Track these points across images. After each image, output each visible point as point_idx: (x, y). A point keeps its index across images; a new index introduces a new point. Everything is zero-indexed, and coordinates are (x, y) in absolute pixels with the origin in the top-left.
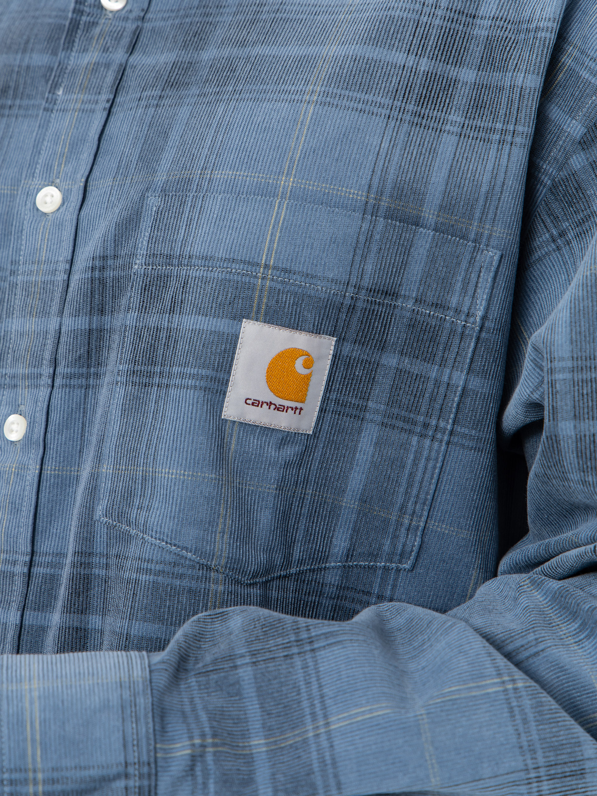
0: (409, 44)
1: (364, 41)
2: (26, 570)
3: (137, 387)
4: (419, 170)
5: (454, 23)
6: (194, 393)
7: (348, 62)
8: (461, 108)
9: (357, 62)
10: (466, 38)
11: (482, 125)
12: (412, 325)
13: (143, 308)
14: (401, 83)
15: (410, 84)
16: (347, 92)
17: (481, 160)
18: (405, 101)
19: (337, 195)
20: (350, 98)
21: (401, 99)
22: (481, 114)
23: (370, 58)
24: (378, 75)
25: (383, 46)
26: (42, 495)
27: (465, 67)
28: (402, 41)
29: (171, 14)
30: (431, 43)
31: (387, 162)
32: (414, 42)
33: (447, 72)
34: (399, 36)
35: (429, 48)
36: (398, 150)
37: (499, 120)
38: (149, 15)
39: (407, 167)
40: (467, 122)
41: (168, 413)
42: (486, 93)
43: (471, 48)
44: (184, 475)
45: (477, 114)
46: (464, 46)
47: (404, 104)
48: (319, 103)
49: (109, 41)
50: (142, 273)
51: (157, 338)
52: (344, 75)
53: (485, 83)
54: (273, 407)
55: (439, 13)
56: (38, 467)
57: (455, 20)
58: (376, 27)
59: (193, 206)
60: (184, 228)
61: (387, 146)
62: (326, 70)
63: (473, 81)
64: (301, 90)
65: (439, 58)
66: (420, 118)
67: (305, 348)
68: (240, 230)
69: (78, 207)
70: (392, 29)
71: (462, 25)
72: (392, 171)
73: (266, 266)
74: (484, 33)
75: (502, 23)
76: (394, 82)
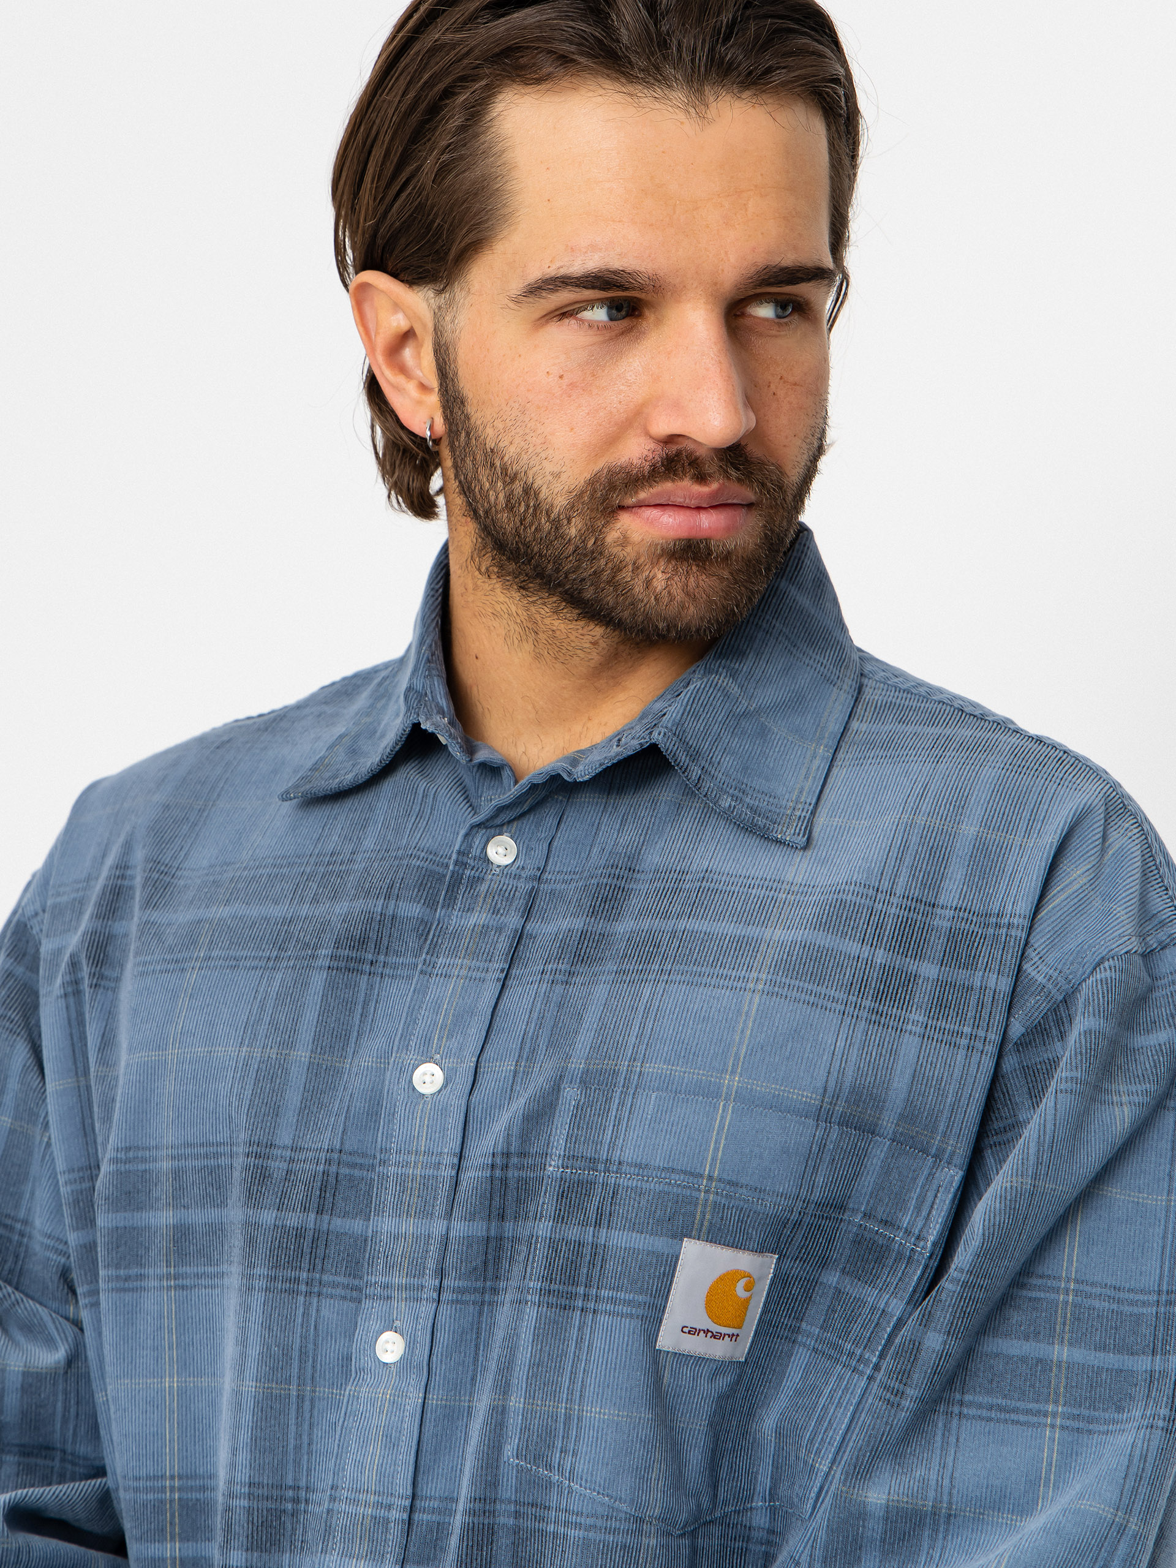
0: (863, 933)
1: (813, 926)
2: (405, 1516)
3: (553, 1310)
4: (879, 1074)
5: (912, 912)
6: (630, 1321)
7: (797, 948)
8: (924, 1007)
9: (807, 949)
10: (926, 928)
11: (947, 1027)
12: (858, 1241)
13: (559, 1218)
14: (856, 976)
15: (865, 978)
16: (798, 982)
17: (947, 1066)
18: (861, 996)
19: (788, 1097)
20: (800, 989)
21: (856, 993)
22: (946, 1015)
23: (822, 946)
24: (831, 965)
25: (835, 933)
26: (425, 1429)
27: (926, 962)
28: (855, 929)
29: (574, 877)
30: (887, 933)
31: (844, 1062)
32: (869, 931)
33: (906, 966)
34: (852, 923)
35: (885, 939)
36: (856, 1051)
37: (966, 1023)
38: (545, 876)
39: (866, 1069)
40: (930, 1022)
41: (597, 1343)
42: (952, 991)
43: (932, 940)
44: (618, 1415)
45: (941, 1014)
46: (923, 938)
47: (860, 999)
48: (766, 992)
49: (499, 902)
50: (559, 1176)
51: (579, 1254)
52: (793, 963)
53: (949, 980)
54: (710, 1334)
55: (895, 900)
56: (421, 1395)
57: (912, 908)
58: (826, 912)
59: (622, 1104)
60: (611, 1128)
61: (843, 1044)
62: (771, 956)
63: (936, 977)
64: (744, 977)
65: (896, 950)
66: (879, 1016)
67: (747, 1270)
68: (679, 1136)
69: (467, 1091)
70: (845, 915)
71: (921, 915)
72: (851, 1073)
73: (710, 1178)
74: (946, 924)
75: (966, 914)
76: (848, 974)
